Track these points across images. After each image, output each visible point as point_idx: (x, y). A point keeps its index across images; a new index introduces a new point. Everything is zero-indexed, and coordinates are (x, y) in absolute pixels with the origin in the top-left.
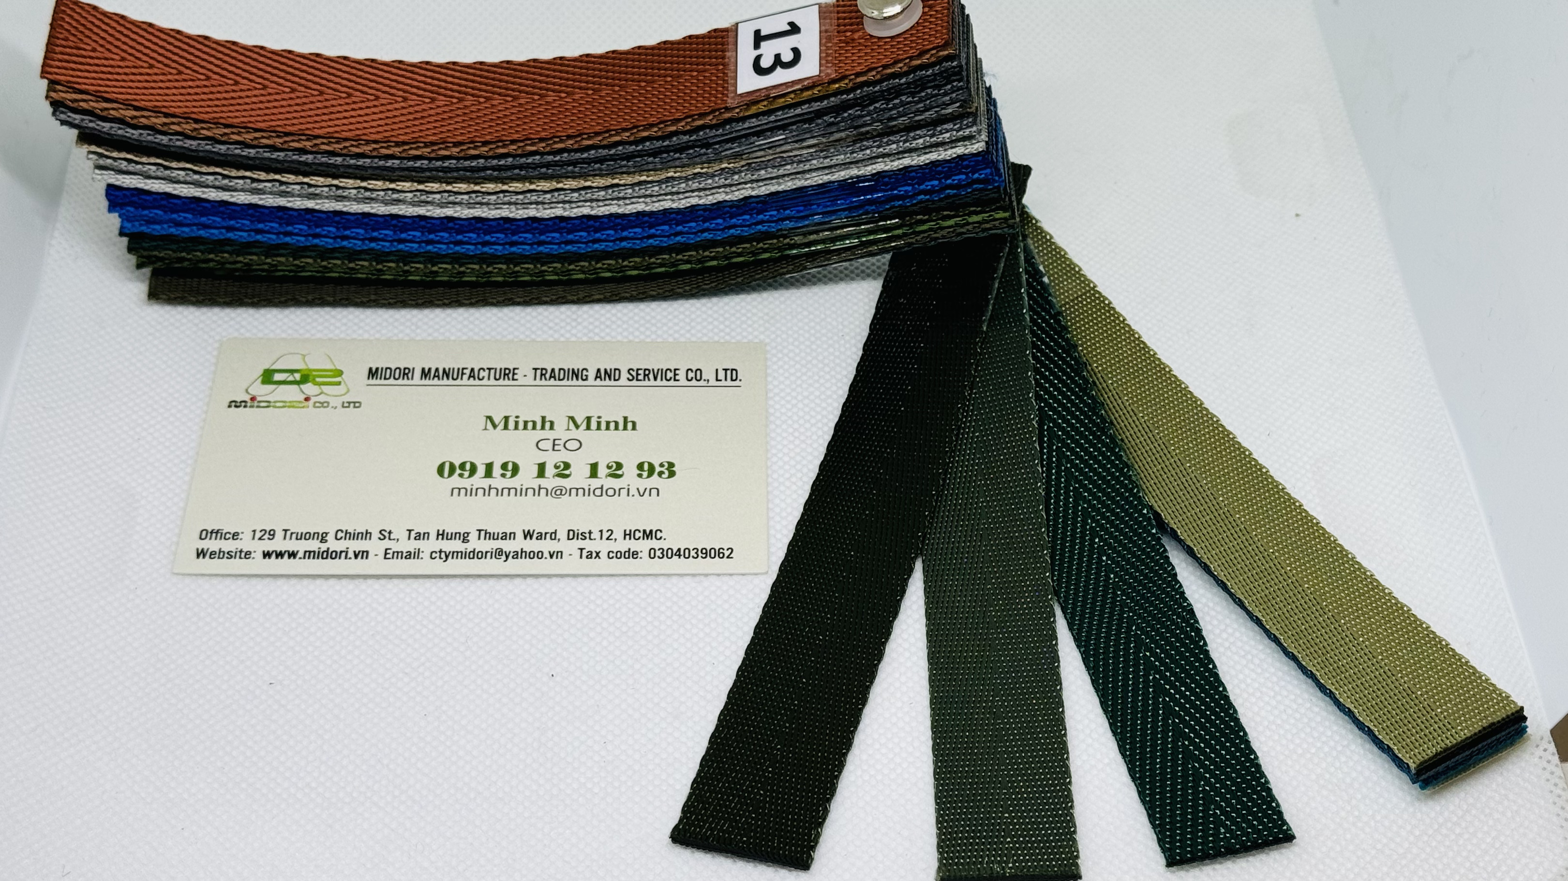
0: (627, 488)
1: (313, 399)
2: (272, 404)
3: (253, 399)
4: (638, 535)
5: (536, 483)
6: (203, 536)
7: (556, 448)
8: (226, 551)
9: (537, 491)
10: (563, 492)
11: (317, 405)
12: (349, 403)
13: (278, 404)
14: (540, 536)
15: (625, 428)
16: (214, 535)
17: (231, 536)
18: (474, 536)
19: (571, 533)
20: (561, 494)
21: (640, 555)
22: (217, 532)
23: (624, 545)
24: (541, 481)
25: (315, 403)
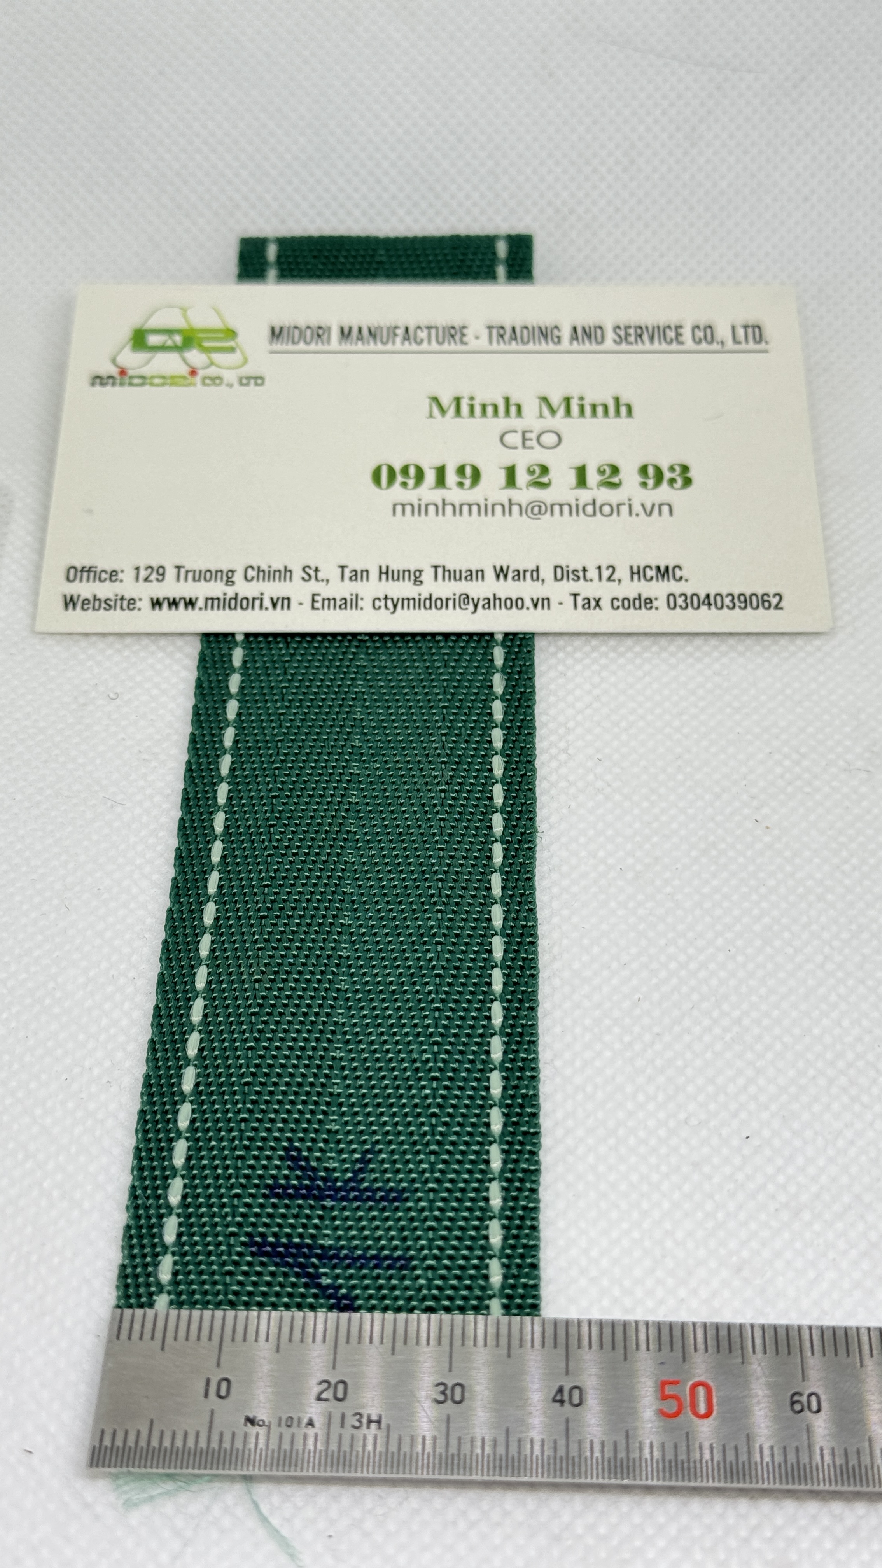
0: (627, 502)
1: (201, 373)
2: (148, 381)
3: (123, 372)
4: (650, 573)
5: (504, 496)
6: (71, 577)
7: (528, 443)
8: (103, 598)
9: (508, 508)
10: (543, 508)
11: (208, 381)
12: (249, 378)
13: (157, 381)
14: (519, 575)
15: (618, 412)
16: (85, 575)
17: (107, 576)
18: (427, 576)
19: (559, 571)
20: (540, 513)
21: (655, 604)
22: (89, 571)
23: (631, 589)
24: (513, 493)
25: (204, 378)
